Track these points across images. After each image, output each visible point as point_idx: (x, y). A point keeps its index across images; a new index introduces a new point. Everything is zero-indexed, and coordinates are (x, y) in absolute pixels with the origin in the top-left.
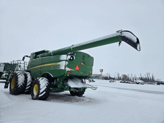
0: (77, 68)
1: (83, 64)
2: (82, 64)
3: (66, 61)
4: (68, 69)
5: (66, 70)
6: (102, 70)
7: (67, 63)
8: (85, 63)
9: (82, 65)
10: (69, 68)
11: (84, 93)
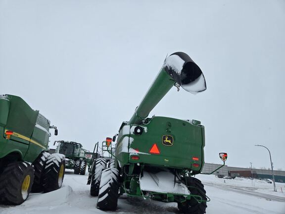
0: (155, 150)
1: (170, 141)
2: (167, 141)
3: (129, 136)
4: (133, 152)
5: (129, 153)
6: (226, 154)
7: (132, 139)
8: (174, 139)
9: (168, 143)
10: (136, 149)
11: (206, 211)
